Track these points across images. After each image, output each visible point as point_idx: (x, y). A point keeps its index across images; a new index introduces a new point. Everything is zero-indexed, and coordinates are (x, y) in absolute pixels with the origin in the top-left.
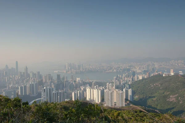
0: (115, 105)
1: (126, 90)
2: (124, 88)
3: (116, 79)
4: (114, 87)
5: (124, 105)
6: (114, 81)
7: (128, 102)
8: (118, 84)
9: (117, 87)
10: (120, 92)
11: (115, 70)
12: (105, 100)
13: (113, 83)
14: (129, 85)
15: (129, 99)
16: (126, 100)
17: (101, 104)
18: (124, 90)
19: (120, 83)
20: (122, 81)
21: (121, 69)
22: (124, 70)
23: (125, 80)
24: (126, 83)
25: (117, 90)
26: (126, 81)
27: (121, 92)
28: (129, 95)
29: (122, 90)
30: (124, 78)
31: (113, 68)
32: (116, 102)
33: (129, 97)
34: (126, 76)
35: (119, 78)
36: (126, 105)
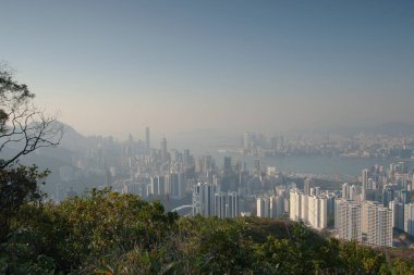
0: (365, 239)
1: (397, 206)
2: (393, 199)
3: (369, 175)
4: (362, 196)
5: (390, 244)
6: (362, 179)
7: (403, 237)
8: (374, 187)
9: (370, 196)
10: (380, 209)
11: (365, 153)
12: (336, 225)
13: (361, 184)
14: (408, 193)
15: (406, 230)
16: (398, 230)
17: (325, 232)
18: (392, 205)
19: (379, 186)
20: (385, 180)
21: (383, 151)
22: (393, 153)
23: (394, 178)
24: (399, 187)
25: (371, 203)
26: (399, 182)
27: (381, 209)
28: (406, 219)
29: (386, 205)
30: (393, 173)
31: (362, 147)
32: (366, 231)
33: (406, 224)
34: (398, 170)
35: (378, 172)
36: (395, 244)
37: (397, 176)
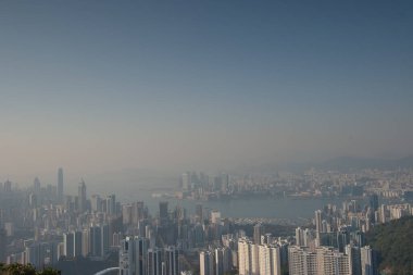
1: (353, 250)
2: (348, 243)
3: (322, 216)
4: (317, 242)
6: (316, 221)
8: (329, 231)
9: (325, 241)
10: (335, 255)
11: (317, 192)
13: (315, 227)
14: (362, 234)
18: (348, 250)
19: (334, 228)
20: (339, 221)
21: (335, 189)
22: (345, 191)
23: (347, 218)
24: (353, 229)
25: (326, 249)
26: (354, 222)
27: (337, 254)
28: (363, 265)
29: (342, 250)
30: (347, 212)
31: (313, 185)
33: (364, 270)
34: (351, 209)
35: (332, 213)
37: (351, 216)
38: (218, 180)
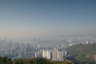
0: (58, 60)
1: (64, 52)
2: (63, 50)
3: (58, 46)
4: (57, 50)
6: (57, 47)
7: (65, 58)
8: (59, 48)
9: (59, 50)
12: (53, 57)
15: (65, 56)
16: (64, 57)
17: (51, 59)
18: (63, 52)
19: (60, 48)
20: (61, 47)
21: (61, 41)
22: (63, 41)
24: (64, 48)
25: (59, 52)
27: (61, 53)
28: (65, 54)
29: (62, 52)
31: (57, 40)
32: (58, 58)
34: (64, 44)
35: (60, 45)
36: (64, 60)
37: (63, 46)
38: (39, 39)
